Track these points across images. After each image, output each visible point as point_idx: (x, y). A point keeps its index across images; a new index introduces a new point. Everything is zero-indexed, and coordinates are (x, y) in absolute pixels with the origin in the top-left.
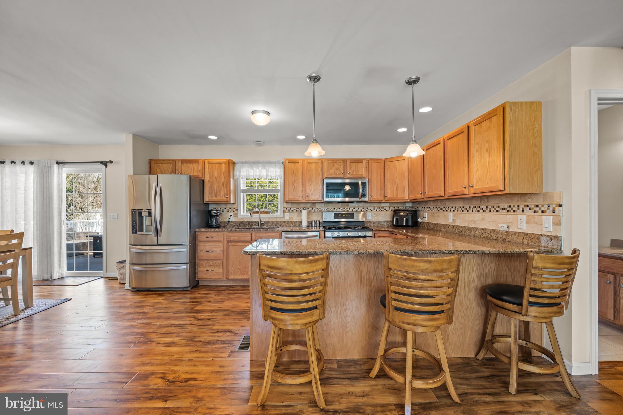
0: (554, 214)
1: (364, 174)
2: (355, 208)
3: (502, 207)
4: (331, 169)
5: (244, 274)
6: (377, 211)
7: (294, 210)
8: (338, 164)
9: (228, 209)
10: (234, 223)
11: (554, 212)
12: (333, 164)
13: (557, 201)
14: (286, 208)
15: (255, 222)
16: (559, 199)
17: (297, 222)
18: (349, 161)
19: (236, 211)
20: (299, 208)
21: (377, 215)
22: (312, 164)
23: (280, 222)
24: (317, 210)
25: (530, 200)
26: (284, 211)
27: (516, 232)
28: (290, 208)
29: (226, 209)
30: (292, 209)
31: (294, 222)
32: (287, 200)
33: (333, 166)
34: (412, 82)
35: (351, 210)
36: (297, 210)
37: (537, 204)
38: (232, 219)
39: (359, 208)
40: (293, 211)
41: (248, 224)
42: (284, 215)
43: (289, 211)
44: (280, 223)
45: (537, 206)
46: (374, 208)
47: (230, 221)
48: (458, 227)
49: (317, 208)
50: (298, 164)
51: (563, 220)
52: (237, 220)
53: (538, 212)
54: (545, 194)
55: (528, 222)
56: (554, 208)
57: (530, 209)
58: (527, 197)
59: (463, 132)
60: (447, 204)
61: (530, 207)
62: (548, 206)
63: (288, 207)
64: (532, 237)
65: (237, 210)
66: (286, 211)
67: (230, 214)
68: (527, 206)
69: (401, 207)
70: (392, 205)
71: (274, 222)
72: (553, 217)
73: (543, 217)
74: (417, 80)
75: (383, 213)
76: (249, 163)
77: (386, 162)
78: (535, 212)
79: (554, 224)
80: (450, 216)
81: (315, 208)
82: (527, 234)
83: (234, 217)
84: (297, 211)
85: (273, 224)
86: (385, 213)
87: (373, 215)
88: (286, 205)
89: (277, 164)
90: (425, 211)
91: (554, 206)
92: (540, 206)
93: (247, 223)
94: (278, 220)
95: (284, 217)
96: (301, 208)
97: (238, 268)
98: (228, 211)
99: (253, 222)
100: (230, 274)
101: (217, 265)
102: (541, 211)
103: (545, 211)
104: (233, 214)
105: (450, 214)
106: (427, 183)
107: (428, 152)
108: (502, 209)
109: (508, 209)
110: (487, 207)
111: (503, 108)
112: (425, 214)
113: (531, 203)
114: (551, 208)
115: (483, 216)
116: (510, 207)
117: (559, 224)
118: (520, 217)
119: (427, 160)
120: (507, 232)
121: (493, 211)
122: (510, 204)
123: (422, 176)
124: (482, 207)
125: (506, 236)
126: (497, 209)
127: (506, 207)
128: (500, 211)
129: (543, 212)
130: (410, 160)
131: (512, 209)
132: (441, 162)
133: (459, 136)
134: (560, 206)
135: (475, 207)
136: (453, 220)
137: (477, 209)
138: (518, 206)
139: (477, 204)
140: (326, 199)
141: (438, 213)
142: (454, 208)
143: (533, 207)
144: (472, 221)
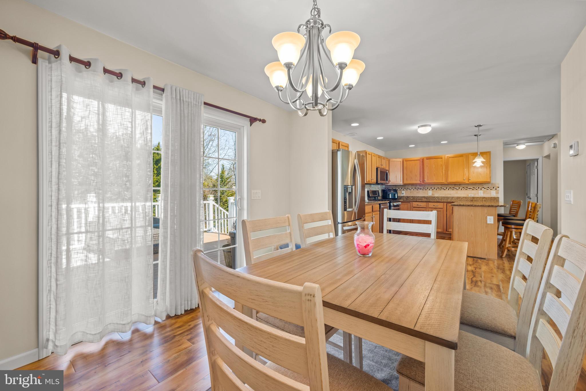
0: (496, 190)
1: (385, 166)
3: (469, 187)
4: (378, 162)
13: (498, 186)
18: (382, 158)
22: (374, 157)
33: (380, 160)
34: (477, 136)
45: (488, 187)
53: (489, 189)
54: (492, 184)
55: (484, 193)
57: (485, 188)
60: (427, 187)
62: (493, 187)
68: (483, 188)
73: (491, 191)
78: (487, 189)
79: (496, 193)
82: (485, 197)
90: (403, 190)
91: (496, 187)
103: (492, 189)
105: (429, 191)
106: (427, 176)
107: (428, 160)
108: (469, 189)
109: (473, 189)
110: (459, 188)
111: (489, 153)
112: (403, 192)
113: (485, 186)
114: (495, 188)
115: (456, 192)
116: (474, 188)
117: (498, 193)
118: (479, 191)
119: (427, 164)
120: (473, 197)
121: (464, 190)
122: (474, 187)
123: (420, 172)
124: (456, 188)
125: (473, 199)
126: (466, 189)
127: (472, 188)
128: (468, 189)
129: (491, 189)
130: (405, 162)
131: (475, 188)
132: (442, 167)
133: (459, 158)
134: (498, 187)
135: (451, 188)
136: (432, 194)
137: (452, 189)
138: (479, 188)
139: (452, 187)
140: (379, 182)
141: (417, 191)
142: (433, 188)
143: (486, 188)
144: (448, 194)
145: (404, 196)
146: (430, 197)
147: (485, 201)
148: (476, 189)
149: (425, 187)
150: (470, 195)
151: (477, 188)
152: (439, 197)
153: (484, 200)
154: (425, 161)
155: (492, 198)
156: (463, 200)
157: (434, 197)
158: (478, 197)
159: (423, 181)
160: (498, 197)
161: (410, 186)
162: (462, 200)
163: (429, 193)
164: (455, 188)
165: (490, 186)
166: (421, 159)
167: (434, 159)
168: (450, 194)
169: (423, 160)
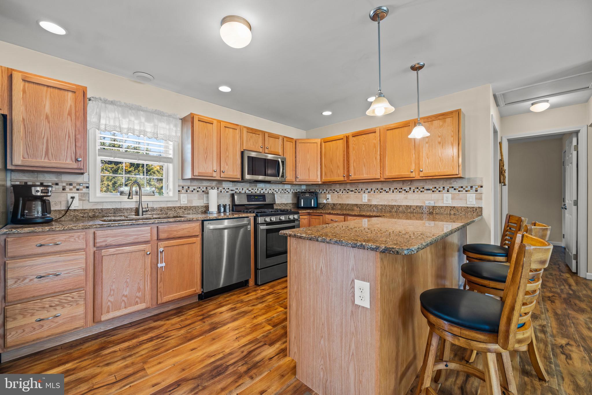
0: (477, 192)
1: (280, 151)
2: (263, 189)
3: (426, 187)
4: (250, 140)
5: (137, 303)
6: (281, 192)
7: (194, 189)
8: (257, 135)
9: (64, 184)
10: (81, 213)
11: (476, 191)
12: (251, 134)
13: (479, 184)
14: (183, 187)
15: (127, 209)
16: (481, 182)
17: (198, 207)
18: (267, 134)
19: (85, 190)
20: (201, 188)
21: (281, 197)
22: (229, 129)
23: (174, 208)
24: (223, 190)
25: (455, 183)
26: (179, 191)
27: (443, 207)
28: (189, 188)
29: (57, 184)
30: (191, 188)
31: (195, 207)
32: (197, 174)
33: (251, 137)
34: (416, 68)
35: (259, 191)
36: (198, 189)
37: (462, 185)
38: (76, 205)
39: (266, 190)
40: (192, 191)
41: (115, 213)
42: (179, 197)
43: (187, 191)
44: (173, 210)
45: (462, 187)
46: (279, 190)
47: (72, 208)
48: (376, 206)
49: (224, 189)
50: (211, 125)
51: (484, 196)
52: (87, 206)
53: (462, 191)
54: (469, 179)
55: (452, 198)
56: (476, 188)
57: (455, 189)
58: (452, 181)
59: (410, 126)
60: (359, 186)
61: (455, 188)
62: (472, 187)
63: (186, 186)
64: (459, 209)
65: (88, 187)
66: (183, 191)
67: (70, 195)
68: (452, 187)
69: (298, 189)
70: (293, 187)
71: (164, 208)
72: (476, 194)
73: (467, 194)
74: (421, 67)
75: (285, 195)
76: (121, 106)
77: (297, 142)
78: (459, 191)
79: (476, 199)
80: (365, 197)
81: (221, 188)
82: (454, 207)
83: (80, 200)
84: (198, 191)
85: (161, 211)
86: (288, 195)
87: (278, 197)
88: (182, 183)
89: (171, 119)
90: (327, 192)
91: (477, 187)
92: (464, 187)
93: (112, 211)
94: (170, 205)
95: (179, 199)
96: (203, 188)
97: (124, 295)
98: (64, 189)
99: (124, 209)
100: (105, 310)
101: (71, 301)
102: (465, 191)
103: (469, 191)
104: (76, 196)
105: (364, 195)
106: (354, 166)
107: (354, 138)
108: (427, 190)
109: (433, 190)
110: (410, 188)
111: (458, 112)
112: (329, 196)
113: (456, 184)
114: (474, 189)
115: (406, 195)
116: (435, 188)
117: (481, 199)
118: (445, 195)
119: (354, 145)
120: (433, 207)
121: (417, 192)
122: (435, 186)
123: (344, 160)
124: (405, 189)
125: (433, 210)
126: (421, 190)
127: (431, 188)
128: (425, 191)
129: (466, 191)
130: (323, 144)
131: (437, 189)
132: (376, 148)
133: (402, 129)
134: (482, 187)
135: (396, 189)
136: (369, 200)
137: (398, 190)
138: (444, 188)
139: (398, 186)
140: (248, 177)
141: (347, 195)
142: (369, 190)
143: (457, 187)
144: (392, 200)
145: (329, 204)
146: (365, 205)
147: (454, 214)
148: (439, 191)
149: (358, 187)
150: (429, 202)
151: (441, 189)
152: (378, 205)
153: (452, 212)
154: (351, 140)
155: (469, 209)
156: (416, 213)
157: (371, 205)
158: (442, 207)
159: (348, 176)
160: (481, 208)
161: (338, 186)
162: (414, 211)
163: (363, 198)
164: (403, 189)
165: (464, 183)
166: (344, 136)
167: (364, 136)
168: (396, 201)
169: (347, 138)
